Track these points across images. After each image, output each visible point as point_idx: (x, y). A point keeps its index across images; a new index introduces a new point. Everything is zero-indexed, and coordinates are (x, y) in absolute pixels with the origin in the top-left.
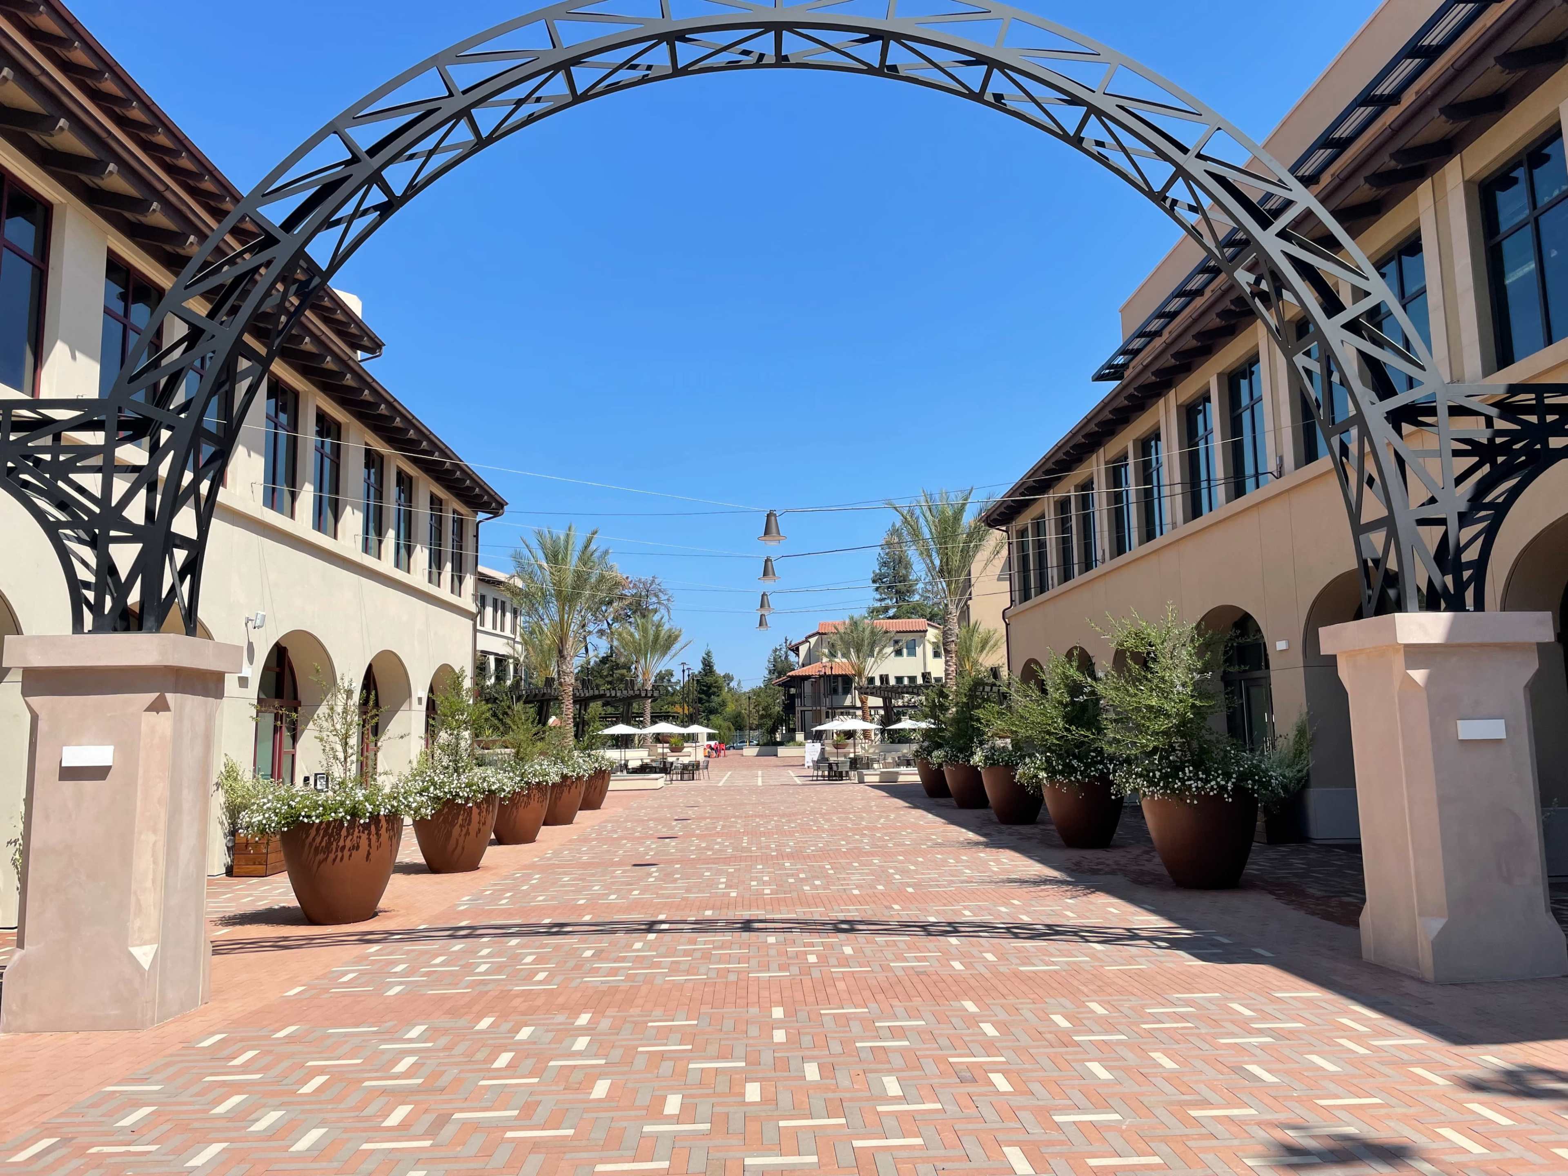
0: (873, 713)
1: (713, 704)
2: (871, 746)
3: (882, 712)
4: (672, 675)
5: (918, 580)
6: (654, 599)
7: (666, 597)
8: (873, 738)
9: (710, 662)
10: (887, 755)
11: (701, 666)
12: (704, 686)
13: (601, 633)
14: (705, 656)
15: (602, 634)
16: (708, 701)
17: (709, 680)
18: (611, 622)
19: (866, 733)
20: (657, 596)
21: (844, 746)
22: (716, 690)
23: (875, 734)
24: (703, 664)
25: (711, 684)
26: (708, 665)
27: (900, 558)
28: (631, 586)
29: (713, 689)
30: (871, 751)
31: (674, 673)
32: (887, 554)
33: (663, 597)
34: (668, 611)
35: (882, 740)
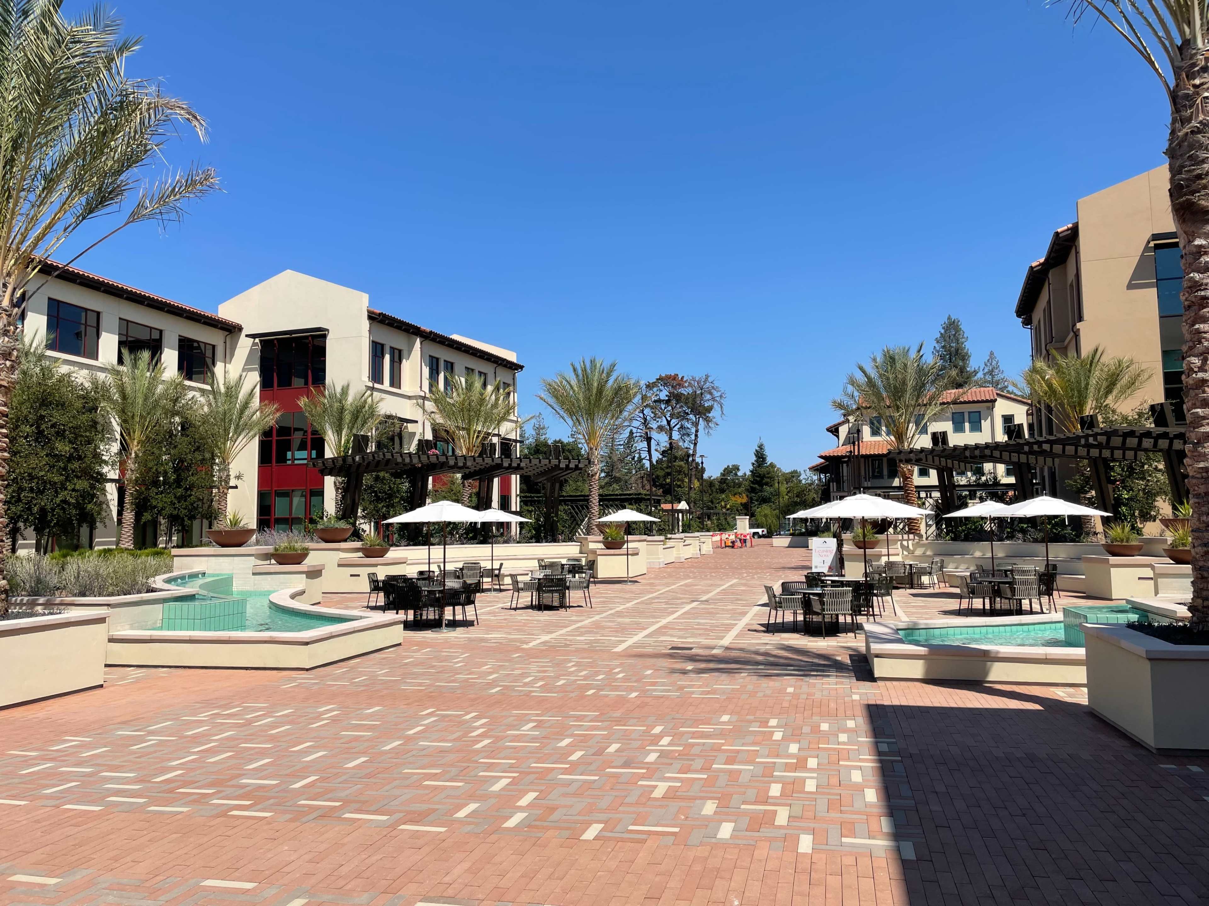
0: (923, 495)
1: (766, 494)
2: (917, 545)
3: (936, 494)
4: (738, 469)
5: (976, 372)
6: (708, 397)
7: (719, 394)
8: (923, 532)
9: (763, 455)
10: (946, 559)
11: (755, 458)
12: (757, 476)
13: (661, 428)
14: (758, 449)
15: (661, 430)
16: (761, 491)
17: (762, 471)
18: (669, 419)
19: (911, 525)
20: (711, 393)
21: (873, 545)
22: (768, 480)
23: (927, 525)
24: (756, 456)
25: (764, 476)
26: (760, 456)
27: (957, 350)
28: (686, 385)
29: (766, 480)
30: (919, 552)
31: (740, 468)
32: (943, 347)
33: (716, 394)
34: (722, 407)
35: (939, 536)
